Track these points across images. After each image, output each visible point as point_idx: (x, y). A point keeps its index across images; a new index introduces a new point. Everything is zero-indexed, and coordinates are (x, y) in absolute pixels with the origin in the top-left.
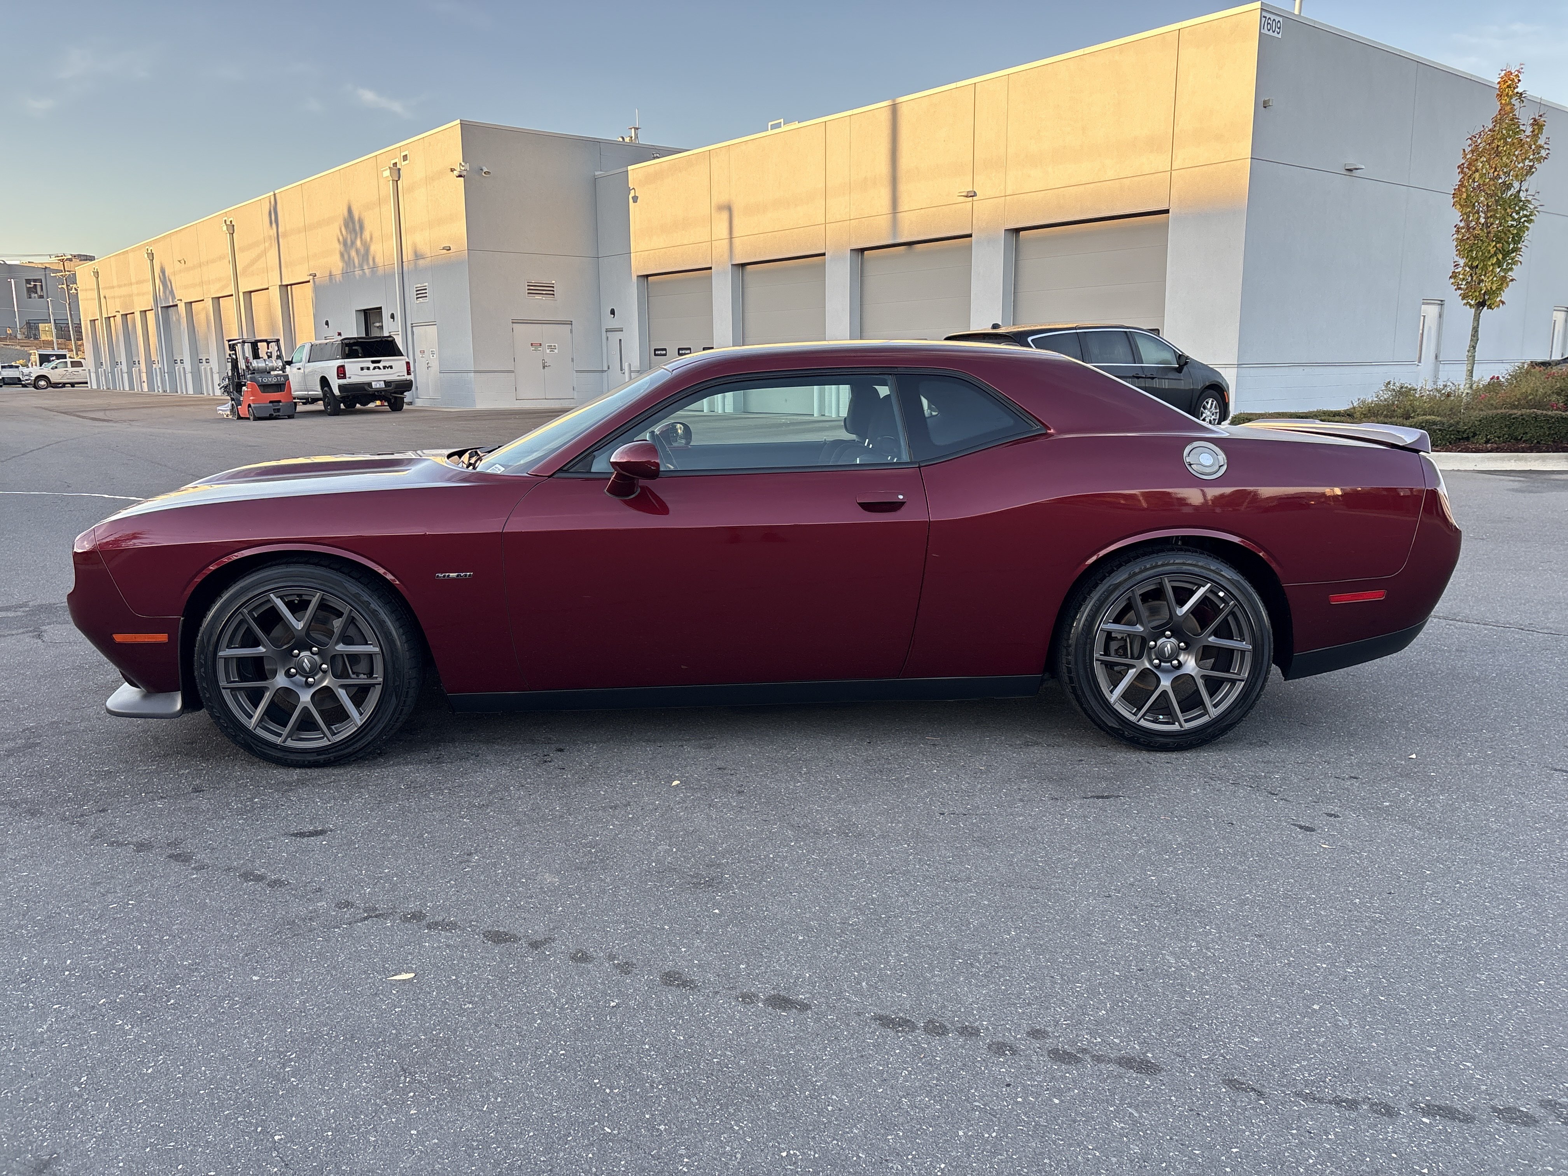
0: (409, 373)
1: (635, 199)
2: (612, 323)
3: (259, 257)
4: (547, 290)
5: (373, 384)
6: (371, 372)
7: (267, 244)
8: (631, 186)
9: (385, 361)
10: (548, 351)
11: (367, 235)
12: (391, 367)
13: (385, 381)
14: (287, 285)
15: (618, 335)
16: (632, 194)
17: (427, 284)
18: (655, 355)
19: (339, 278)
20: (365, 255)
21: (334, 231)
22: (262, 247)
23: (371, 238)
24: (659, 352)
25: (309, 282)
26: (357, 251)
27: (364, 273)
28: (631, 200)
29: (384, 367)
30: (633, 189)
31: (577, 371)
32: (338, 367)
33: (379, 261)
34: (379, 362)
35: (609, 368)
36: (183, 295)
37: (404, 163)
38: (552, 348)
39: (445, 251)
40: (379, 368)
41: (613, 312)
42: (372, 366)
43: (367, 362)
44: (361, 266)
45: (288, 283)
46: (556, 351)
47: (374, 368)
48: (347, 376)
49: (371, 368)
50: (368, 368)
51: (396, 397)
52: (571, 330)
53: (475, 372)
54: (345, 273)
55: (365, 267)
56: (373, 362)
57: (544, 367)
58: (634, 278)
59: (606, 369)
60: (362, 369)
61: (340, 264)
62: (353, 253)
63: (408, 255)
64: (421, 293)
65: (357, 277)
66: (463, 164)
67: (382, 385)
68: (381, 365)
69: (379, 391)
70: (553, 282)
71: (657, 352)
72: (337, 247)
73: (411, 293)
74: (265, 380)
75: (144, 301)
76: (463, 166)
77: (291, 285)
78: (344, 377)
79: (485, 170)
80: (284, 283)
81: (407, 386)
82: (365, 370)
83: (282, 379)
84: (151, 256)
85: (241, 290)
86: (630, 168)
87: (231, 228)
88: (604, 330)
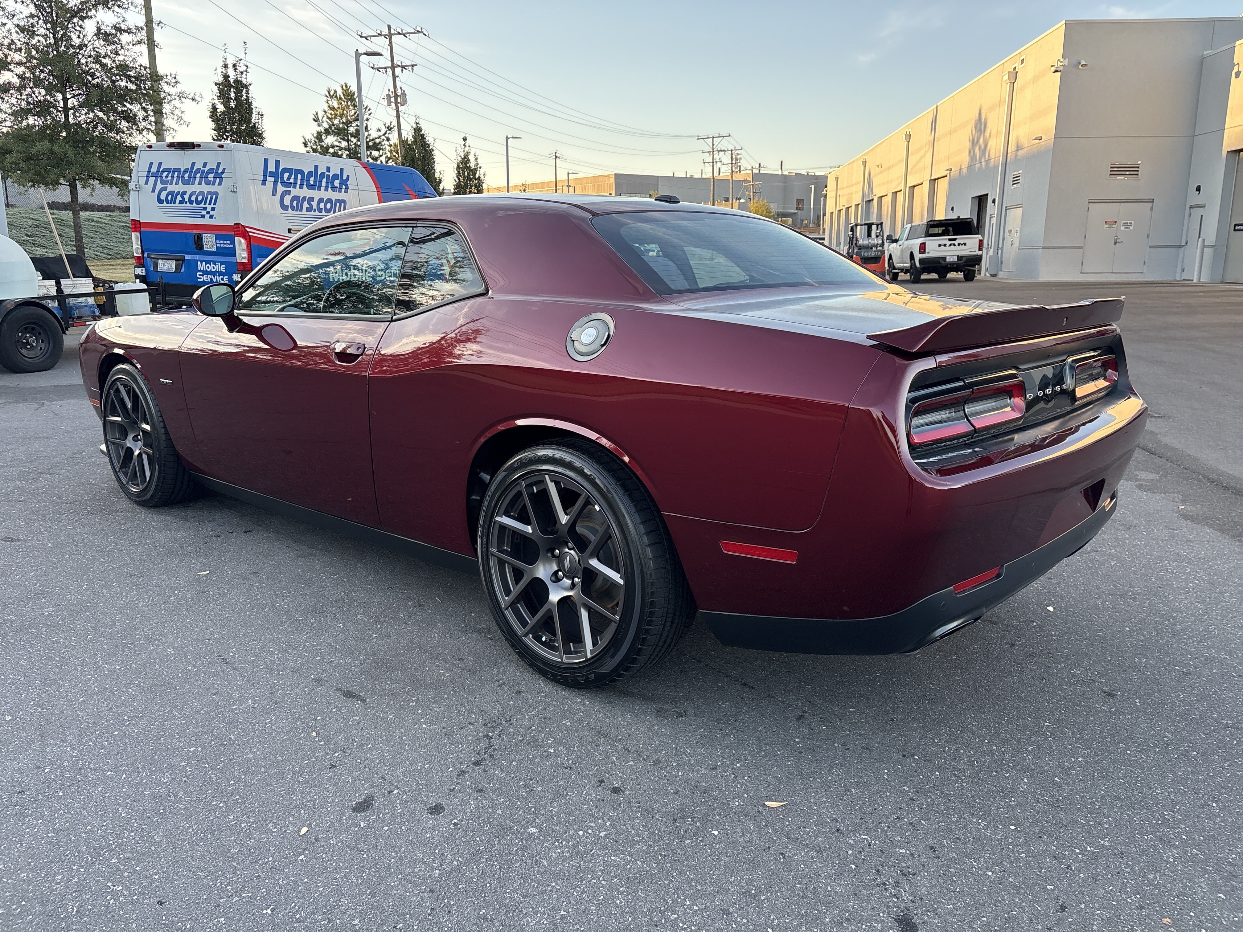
0: (980, 249)
1: (1238, 74)
2: (1195, 198)
3: (921, 158)
4: (1133, 171)
5: (948, 258)
6: (947, 248)
7: (927, 148)
8: (1235, 61)
9: (961, 239)
10: (1123, 228)
11: (987, 134)
12: (965, 244)
13: (958, 256)
14: (935, 180)
15: (1200, 211)
16: (1236, 69)
17: (1020, 172)
18: (1235, 230)
19: (965, 171)
20: (983, 152)
21: (967, 132)
22: (924, 151)
23: (990, 136)
24: (1239, 227)
25: (946, 176)
26: (980, 147)
27: (981, 165)
28: (1233, 75)
29: (959, 244)
30: (1238, 64)
31: (1151, 247)
32: (921, 244)
33: (992, 155)
34: (955, 240)
35: (1187, 243)
36: (878, 192)
37: (1021, 66)
38: (1127, 226)
39: (1037, 141)
40: (954, 245)
41: (1198, 189)
42: (948, 243)
43: (944, 240)
44: (980, 159)
45: (936, 177)
46: (1131, 228)
47: (950, 245)
48: (927, 251)
49: (948, 245)
50: (945, 245)
51: (969, 270)
52: (1152, 209)
53: (1044, 248)
54: (969, 167)
55: (983, 160)
56: (950, 240)
57: (1115, 243)
58: (1224, 154)
59: (1183, 244)
60: (940, 246)
61: (968, 159)
62: (977, 150)
63: (1012, 148)
64: (1016, 180)
65: (977, 169)
66: (1062, 60)
67: (955, 259)
68: (956, 242)
69: (952, 264)
70: (1139, 162)
71: (1237, 228)
72: (968, 145)
73: (1009, 179)
74: (866, 254)
75: (857, 199)
76: (1061, 62)
77: (938, 179)
78: (924, 252)
79: (1083, 62)
80: (933, 178)
81: (977, 260)
82: (942, 247)
83: (879, 253)
84: (865, 163)
85: (908, 185)
86: (1237, 43)
87: (909, 137)
88: (1188, 207)
